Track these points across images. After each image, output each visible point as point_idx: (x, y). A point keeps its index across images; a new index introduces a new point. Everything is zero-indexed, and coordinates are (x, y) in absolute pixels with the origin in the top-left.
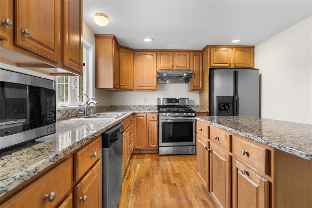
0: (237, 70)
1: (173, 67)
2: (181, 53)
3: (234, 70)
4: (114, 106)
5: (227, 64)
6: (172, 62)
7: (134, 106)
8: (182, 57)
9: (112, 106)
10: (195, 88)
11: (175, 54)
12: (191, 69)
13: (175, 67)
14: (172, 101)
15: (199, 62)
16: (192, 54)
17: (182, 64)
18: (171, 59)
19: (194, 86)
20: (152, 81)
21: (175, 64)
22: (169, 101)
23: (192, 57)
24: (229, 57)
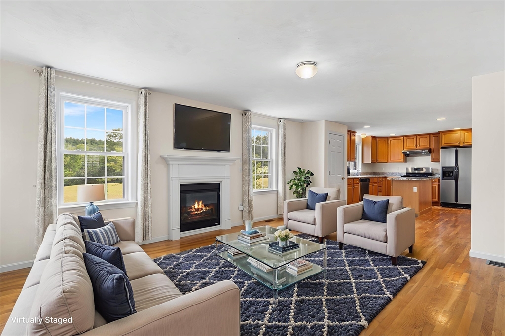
0: (458, 148)
1: (416, 146)
2: (422, 136)
3: (455, 149)
7: (390, 173)
8: (424, 139)
10: (434, 160)
11: (418, 137)
12: (431, 147)
13: (418, 146)
14: (417, 169)
15: (438, 142)
16: (432, 136)
17: (423, 143)
18: (415, 141)
19: (433, 159)
20: (400, 156)
21: (418, 144)
22: (415, 169)
23: (431, 139)
24: (458, 137)
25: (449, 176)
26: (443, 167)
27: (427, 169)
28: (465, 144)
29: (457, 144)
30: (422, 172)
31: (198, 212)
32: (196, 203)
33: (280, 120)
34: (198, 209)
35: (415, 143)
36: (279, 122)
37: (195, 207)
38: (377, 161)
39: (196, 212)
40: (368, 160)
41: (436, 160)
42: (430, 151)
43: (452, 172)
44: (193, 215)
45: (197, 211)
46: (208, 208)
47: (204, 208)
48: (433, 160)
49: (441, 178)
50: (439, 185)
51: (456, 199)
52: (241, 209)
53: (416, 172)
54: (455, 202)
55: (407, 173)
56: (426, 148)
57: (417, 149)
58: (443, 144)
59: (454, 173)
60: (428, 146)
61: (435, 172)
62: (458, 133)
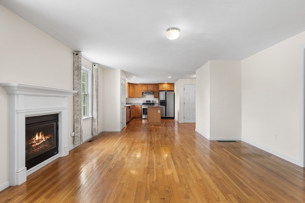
2: (150, 85)
3: (165, 92)
7: (134, 103)
12: (154, 90)
13: (148, 90)
15: (158, 88)
16: (154, 85)
17: (150, 88)
20: (140, 94)
22: (147, 101)
23: (154, 86)
24: (166, 87)
25: (163, 104)
26: (160, 100)
27: (152, 101)
28: (168, 90)
29: (165, 90)
31: (39, 144)
32: (37, 134)
33: (94, 64)
34: (39, 140)
35: (147, 88)
36: (93, 66)
37: (35, 139)
39: (37, 144)
41: (157, 96)
43: (164, 102)
44: (34, 147)
45: (38, 142)
46: (47, 137)
47: (44, 138)
48: (155, 97)
51: (166, 115)
52: (73, 135)
54: (165, 117)
55: (144, 103)
56: (152, 91)
58: (160, 89)
62: (165, 84)
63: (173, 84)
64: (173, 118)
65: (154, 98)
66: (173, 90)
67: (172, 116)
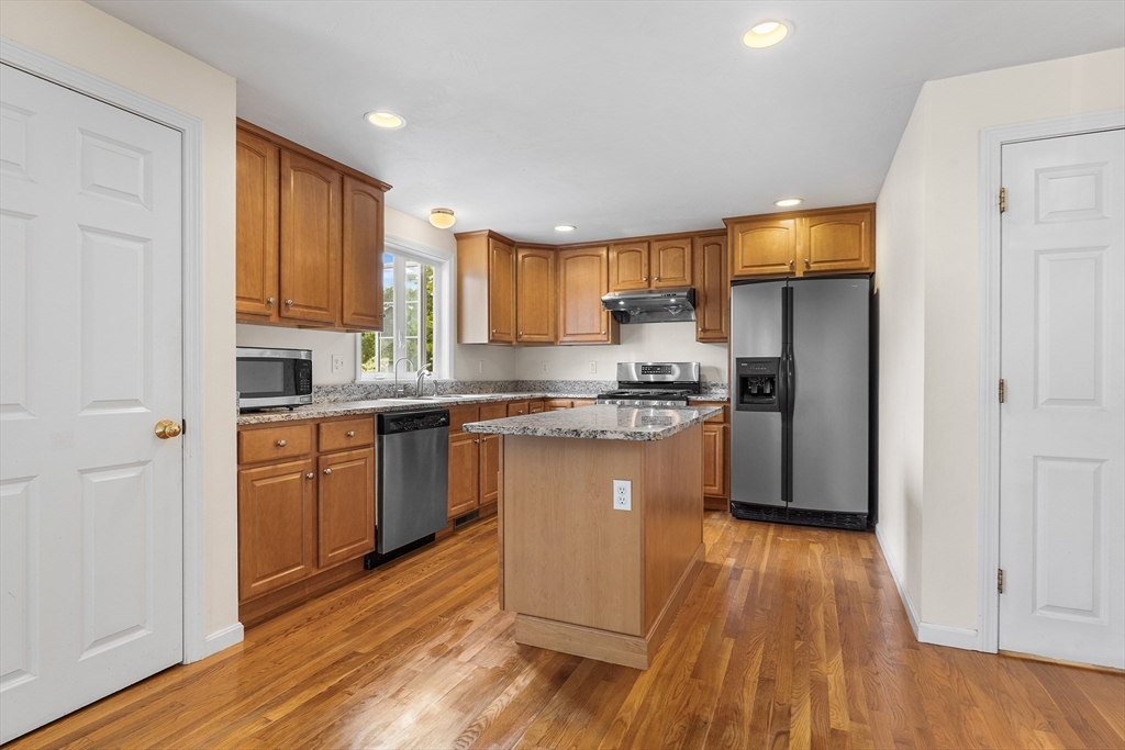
0: (791, 284)
1: (649, 279)
2: (668, 243)
3: (784, 284)
4: (523, 382)
5: (784, 264)
6: (647, 268)
7: (566, 383)
8: (674, 254)
9: (517, 382)
10: (709, 335)
11: (655, 246)
12: (698, 285)
13: (654, 282)
14: (654, 369)
15: (721, 262)
16: (699, 242)
17: (671, 272)
18: (645, 261)
19: (704, 330)
20: (597, 320)
21: (653, 274)
22: (646, 369)
23: (699, 253)
24: (789, 242)
25: (761, 393)
26: (739, 360)
27: (684, 366)
28: (814, 267)
29: (786, 268)
30: (670, 378)
35: (645, 270)
38: (517, 336)
40: (478, 332)
41: (714, 334)
42: (693, 298)
43: (771, 380)
48: (705, 336)
49: (733, 405)
50: (726, 432)
51: (787, 494)
53: (652, 378)
54: (783, 504)
55: (622, 384)
56: (681, 288)
57: (651, 292)
58: (739, 270)
59: (780, 382)
60: (688, 282)
61: (710, 378)
62: (789, 223)
63: (866, 213)
64: (865, 523)
65: (702, 340)
66: (864, 263)
67: (851, 501)
